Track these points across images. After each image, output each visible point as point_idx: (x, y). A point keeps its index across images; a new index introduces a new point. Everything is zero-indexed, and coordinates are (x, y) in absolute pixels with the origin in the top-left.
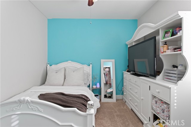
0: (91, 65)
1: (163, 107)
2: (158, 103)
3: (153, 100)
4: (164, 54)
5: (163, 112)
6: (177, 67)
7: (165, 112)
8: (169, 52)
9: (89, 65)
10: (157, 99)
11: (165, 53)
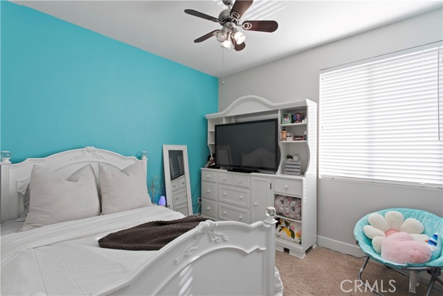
0: (144, 158)
1: (292, 205)
2: (285, 203)
3: (277, 201)
4: (284, 141)
5: (294, 210)
6: (291, 157)
7: (296, 209)
8: (290, 140)
9: (140, 158)
10: (282, 198)
11: (286, 140)
